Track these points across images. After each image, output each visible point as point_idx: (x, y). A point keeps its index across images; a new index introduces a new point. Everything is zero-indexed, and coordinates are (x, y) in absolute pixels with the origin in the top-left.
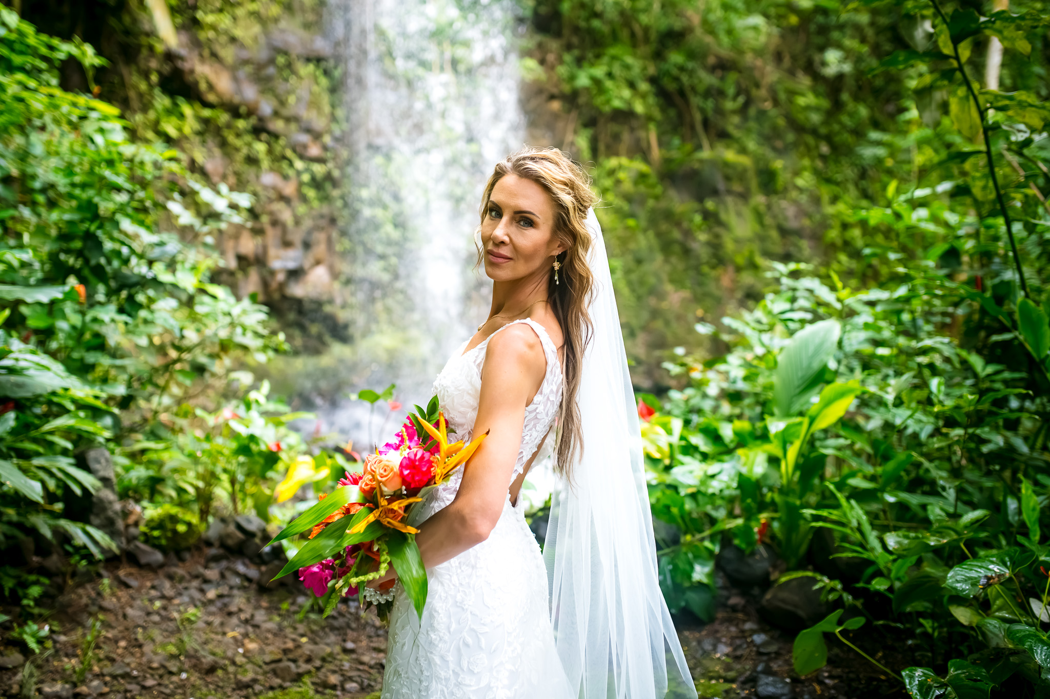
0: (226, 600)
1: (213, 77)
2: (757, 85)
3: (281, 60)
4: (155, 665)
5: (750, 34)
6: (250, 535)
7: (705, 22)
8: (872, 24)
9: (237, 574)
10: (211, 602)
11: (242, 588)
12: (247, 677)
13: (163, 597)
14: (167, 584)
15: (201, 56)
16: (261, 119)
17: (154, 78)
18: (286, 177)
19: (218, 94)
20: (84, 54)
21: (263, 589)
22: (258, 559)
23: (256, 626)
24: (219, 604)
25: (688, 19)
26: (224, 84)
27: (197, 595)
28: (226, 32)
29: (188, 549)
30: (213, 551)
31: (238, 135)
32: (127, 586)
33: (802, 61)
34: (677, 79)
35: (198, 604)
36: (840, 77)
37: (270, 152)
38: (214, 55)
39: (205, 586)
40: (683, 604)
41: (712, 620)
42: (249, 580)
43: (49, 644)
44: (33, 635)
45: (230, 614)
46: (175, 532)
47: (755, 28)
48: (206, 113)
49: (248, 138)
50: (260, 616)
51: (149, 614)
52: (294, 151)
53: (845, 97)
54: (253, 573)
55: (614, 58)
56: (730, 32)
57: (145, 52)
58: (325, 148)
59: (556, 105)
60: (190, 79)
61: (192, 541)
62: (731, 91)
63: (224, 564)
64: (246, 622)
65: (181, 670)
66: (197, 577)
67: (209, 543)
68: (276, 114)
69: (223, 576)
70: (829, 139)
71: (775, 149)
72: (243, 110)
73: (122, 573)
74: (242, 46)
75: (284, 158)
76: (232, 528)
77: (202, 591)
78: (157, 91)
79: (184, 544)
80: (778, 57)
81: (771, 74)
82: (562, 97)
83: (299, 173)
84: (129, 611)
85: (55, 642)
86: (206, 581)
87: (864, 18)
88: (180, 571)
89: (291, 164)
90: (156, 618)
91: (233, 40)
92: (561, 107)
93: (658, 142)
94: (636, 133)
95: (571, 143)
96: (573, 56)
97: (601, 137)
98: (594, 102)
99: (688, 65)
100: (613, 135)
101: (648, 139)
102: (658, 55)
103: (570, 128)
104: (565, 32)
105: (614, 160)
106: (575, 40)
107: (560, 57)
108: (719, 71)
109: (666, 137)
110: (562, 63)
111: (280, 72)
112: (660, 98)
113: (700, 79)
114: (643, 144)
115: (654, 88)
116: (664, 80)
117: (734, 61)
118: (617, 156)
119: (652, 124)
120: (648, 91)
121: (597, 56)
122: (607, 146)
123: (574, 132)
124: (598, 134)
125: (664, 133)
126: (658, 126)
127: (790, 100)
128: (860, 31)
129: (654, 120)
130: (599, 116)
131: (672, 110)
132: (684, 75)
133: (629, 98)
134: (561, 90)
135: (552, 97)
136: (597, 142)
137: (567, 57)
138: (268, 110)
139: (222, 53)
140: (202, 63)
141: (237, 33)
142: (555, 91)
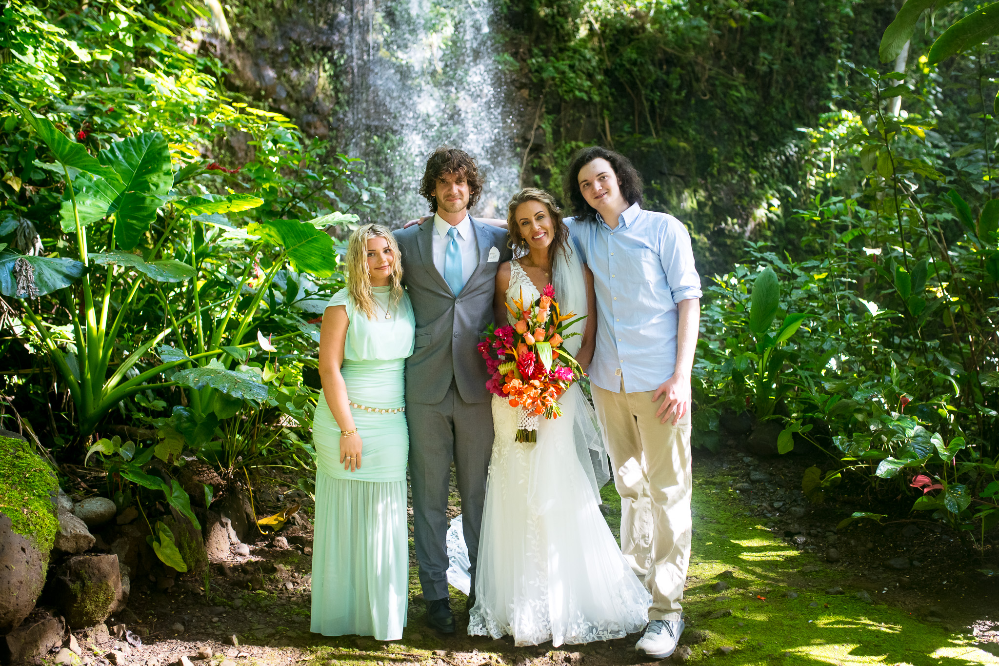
5: (694, 34)
7: (655, 21)
16: (275, 101)
19: (241, 79)
25: (640, 18)
26: (247, 69)
28: (249, 23)
33: (737, 59)
36: (770, 73)
41: (718, 453)
47: (698, 28)
53: (774, 91)
55: (575, 51)
56: (675, 31)
58: (330, 127)
59: (525, 93)
62: (676, 84)
68: (290, 97)
70: (758, 128)
71: (712, 137)
72: (263, 93)
74: (261, 36)
82: (530, 86)
87: (791, 23)
91: (255, 29)
92: (530, 95)
93: (611, 127)
94: (593, 120)
95: (539, 127)
96: (541, 50)
97: (563, 123)
98: (560, 91)
99: (639, 60)
100: (573, 121)
101: (603, 125)
102: (613, 50)
103: (538, 114)
104: (535, 28)
105: (574, 143)
106: (542, 35)
107: (530, 51)
108: (665, 67)
109: (619, 124)
110: (532, 57)
111: (294, 59)
112: (613, 90)
113: (649, 72)
114: (599, 129)
115: (608, 80)
116: (617, 73)
117: (679, 58)
118: (576, 140)
119: (606, 112)
120: (603, 82)
121: (561, 50)
122: (567, 130)
123: (541, 117)
124: (560, 120)
125: (616, 120)
126: (611, 115)
127: (725, 94)
128: (788, 34)
129: (608, 109)
130: (563, 104)
131: (625, 100)
132: (635, 69)
133: (586, 89)
134: (531, 80)
135: (522, 86)
136: (559, 126)
137: (536, 51)
138: (283, 94)
139: (246, 42)
140: (230, 51)
141: (258, 24)
142: (524, 81)
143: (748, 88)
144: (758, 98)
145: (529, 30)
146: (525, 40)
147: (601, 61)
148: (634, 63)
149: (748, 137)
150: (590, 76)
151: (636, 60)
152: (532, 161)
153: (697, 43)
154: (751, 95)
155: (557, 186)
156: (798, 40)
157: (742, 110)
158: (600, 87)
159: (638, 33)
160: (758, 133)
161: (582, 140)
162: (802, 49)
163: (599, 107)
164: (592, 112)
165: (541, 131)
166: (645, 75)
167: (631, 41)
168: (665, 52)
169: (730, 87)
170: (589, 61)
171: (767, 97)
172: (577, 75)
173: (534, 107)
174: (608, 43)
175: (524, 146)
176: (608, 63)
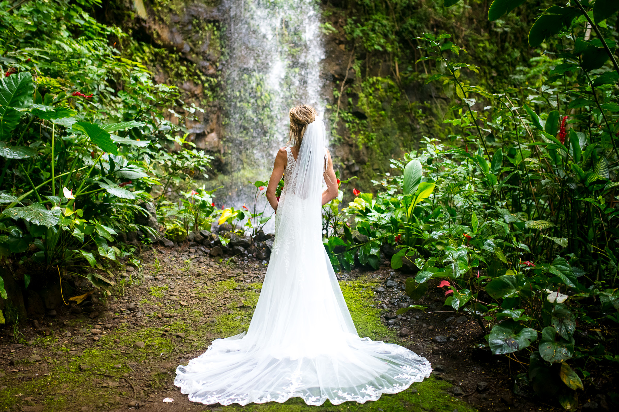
0: (199, 258)
1: (160, 32)
2: (457, 37)
3: (195, 22)
4: (179, 273)
6: (206, 237)
9: (202, 251)
10: (193, 259)
11: (204, 256)
12: (212, 277)
13: (175, 256)
14: (176, 253)
15: (154, 20)
16: (183, 53)
17: (131, 32)
18: (196, 85)
19: (162, 40)
20: (117, 32)
21: (211, 256)
22: (210, 246)
23: (211, 266)
26: (165, 35)
28: (167, 7)
29: (182, 242)
30: (191, 243)
31: (172, 62)
32: (162, 253)
35: (189, 259)
36: (504, 33)
37: (188, 70)
38: (161, 19)
40: (367, 262)
41: (378, 269)
42: (206, 253)
44: (136, 263)
45: (201, 262)
46: (178, 235)
48: (157, 50)
49: (177, 63)
50: (212, 263)
51: (172, 261)
52: (201, 71)
53: (507, 45)
54: (207, 251)
57: (126, 18)
58: (217, 69)
59: (342, 47)
60: (148, 32)
61: (184, 239)
63: (196, 247)
64: (207, 265)
65: (188, 275)
66: (186, 251)
67: (190, 241)
68: (192, 50)
69: (196, 251)
70: (496, 68)
72: (175, 48)
73: (159, 248)
74: (175, 14)
75: (196, 74)
76: (199, 235)
77: (189, 255)
78: (132, 39)
79: (180, 240)
80: (470, 21)
81: (465, 30)
82: (346, 43)
83: (203, 82)
84: (165, 260)
85: (142, 266)
86: (190, 253)
88: (180, 249)
89: (199, 78)
90: (175, 262)
91: (171, 10)
92: (345, 48)
93: (399, 68)
94: (388, 63)
95: (351, 68)
96: (353, 20)
97: (367, 65)
98: (365, 45)
99: (418, 25)
100: (375, 64)
101: (395, 67)
102: (401, 19)
103: (350, 60)
104: (349, 7)
105: (375, 78)
106: (354, 11)
107: (346, 21)
108: (435, 29)
109: (404, 66)
110: (347, 24)
111: (195, 28)
112: (401, 44)
114: (391, 69)
115: (398, 38)
116: (403, 34)
117: (445, 24)
118: (377, 76)
119: (396, 59)
120: (394, 40)
121: (367, 20)
122: (371, 70)
123: (353, 62)
124: (365, 63)
125: (403, 63)
126: (399, 60)
127: (476, 46)
129: (398, 56)
130: (368, 53)
131: (408, 51)
132: (415, 31)
133: (384, 44)
134: (346, 39)
135: (340, 43)
136: (365, 68)
137: (349, 20)
138: (188, 49)
139: (165, 18)
140: (155, 24)
141: (173, 7)
142: (342, 39)
143: (491, 43)
144: (497, 48)
145: (345, 8)
146: (343, 13)
147: (393, 26)
148: (415, 27)
149: (490, 73)
150: (386, 36)
151: (416, 25)
152: (347, 89)
153: (456, 14)
154: (493, 47)
155: (363, 105)
156: (524, 11)
157: (486, 56)
158: (392, 43)
159: (418, 8)
160: (497, 71)
161: (381, 76)
162: (528, 16)
163: (391, 55)
164: (387, 58)
165: (352, 70)
167: (413, 13)
168: (435, 20)
169: (479, 42)
170: (385, 26)
171: (503, 49)
172: (377, 35)
173: (348, 56)
174: (397, 15)
175: (341, 80)
176: (397, 28)
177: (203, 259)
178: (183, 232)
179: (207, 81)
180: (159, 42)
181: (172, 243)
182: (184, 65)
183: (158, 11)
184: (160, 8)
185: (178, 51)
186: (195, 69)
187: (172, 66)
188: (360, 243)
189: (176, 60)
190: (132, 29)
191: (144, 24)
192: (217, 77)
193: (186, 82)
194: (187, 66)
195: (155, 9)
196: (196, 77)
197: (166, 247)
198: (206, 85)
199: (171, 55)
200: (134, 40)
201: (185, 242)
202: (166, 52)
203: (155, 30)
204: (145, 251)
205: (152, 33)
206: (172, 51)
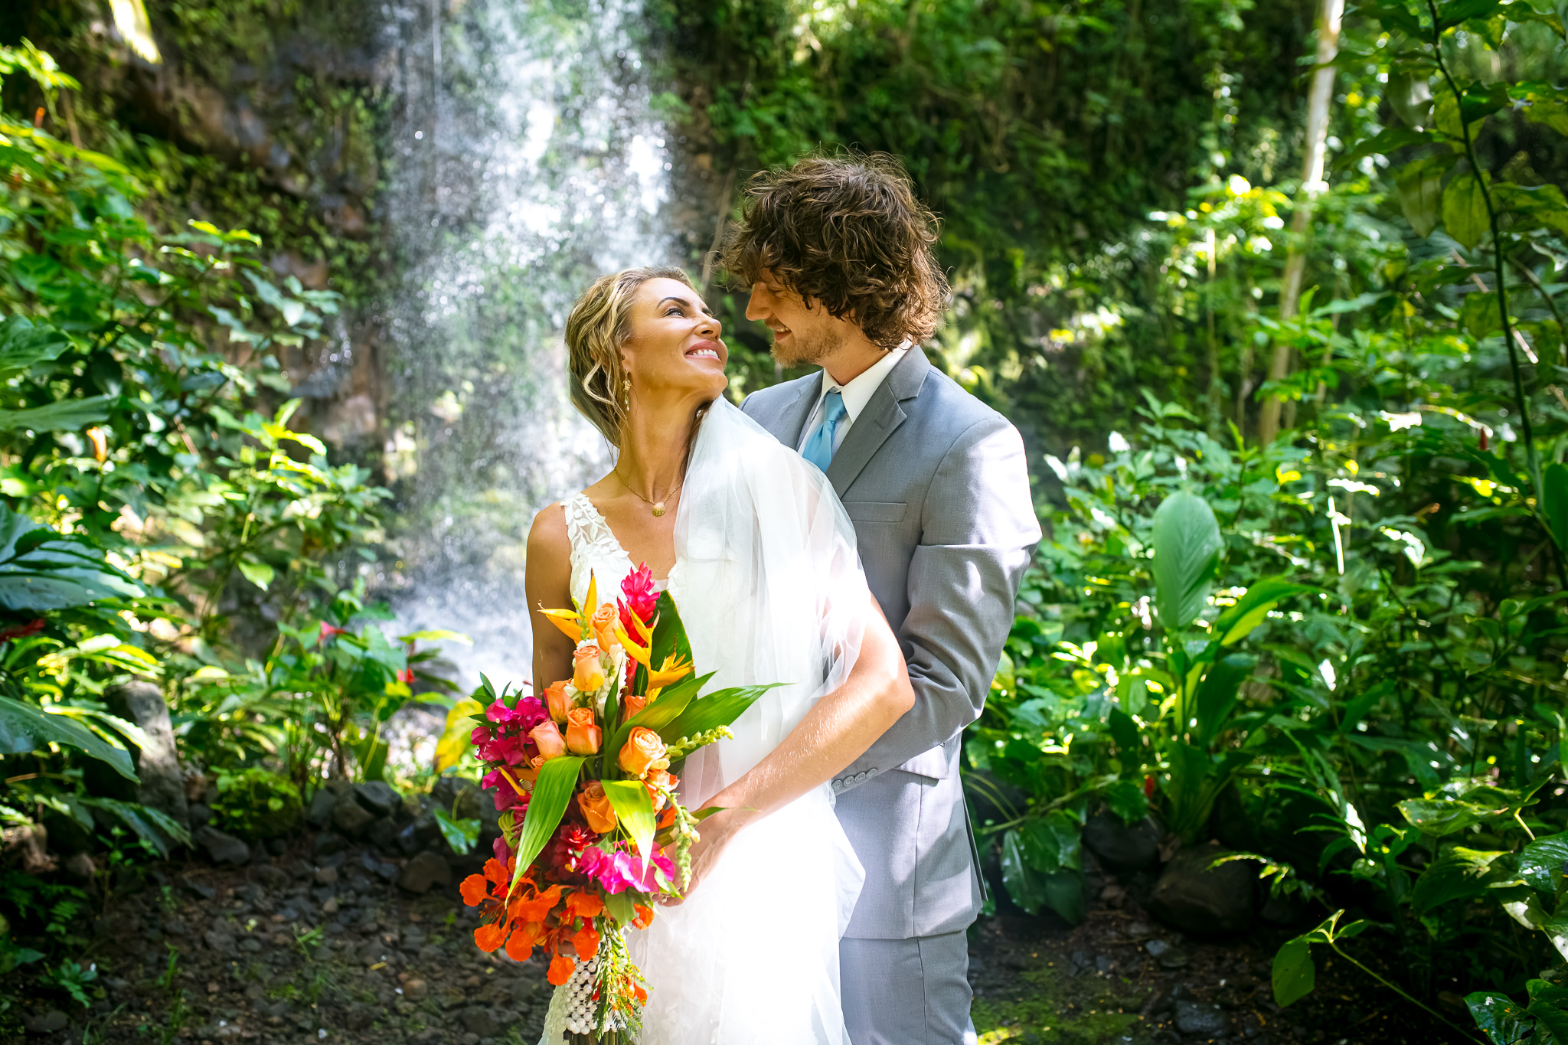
0: (353, 912)
1: (198, 106)
2: (988, 140)
3: (301, 83)
4: (276, 1019)
5: (978, 65)
6: (379, 812)
7: (917, 46)
8: (1148, 56)
9: (365, 872)
10: (331, 916)
11: (375, 894)
13: (255, 912)
14: (260, 892)
15: (181, 72)
16: (269, 172)
17: (109, 105)
18: (310, 260)
19: (206, 131)
20: (39, 66)
21: (407, 895)
22: (395, 848)
23: (412, 953)
24: (344, 919)
25: (894, 41)
26: (216, 117)
27: (308, 907)
28: (218, 37)
29: (283, 836)
30: (323, 839)
31: (238, 195)
32: (199, 897)
33: (1050, 108)
34: (876, 127)
35: (313, 920)
36: (1104, 129)
37: (286, 220)
38: (201, 71)
39: (316, 892)
40: (1041, 899)
41: (1081, 921)
42: (384, 881)
43: (101, 993)
44: (75, 980)
45: (366, 934)
46: (264, 809)
47: (987, 55)
48: (190, 161)
49: (253, 200)
51: (240, 939)
52: (321, 222)
53: (1110, 158)
54: (388, 869)
55: (788, 94)
56: (951, 61)
58: (368, 217)
59: (705, 160)
60: (163, 107)
61: (289, 823)
62: (953, 147)
63: (341, 856)
64: (394, 945)
65: (317, 1026)
66: (303, 878)
67: (314, 827)
68: (296, 165)
69: (343, 876)
70: (1086, 218)
71: (1011, 231)
72: (245, 158)
73: (186, 876)
74: (242, 60)
75: (307, 231)
76: (351, 803)
77: (313, 899)
78: (113, 125)
79: (277, 829)
80: (1018, 101)
81: (1006, 123)
82: (714, 149)
83: (328, 254)
84: (211, 936)
85: (109, 989)
86: (318, 884)
87: (1136, 47)
88: (275, 871)
89: (317, 239)
90: (255, 945)
91: (229, 49)
92: (713, 164)
95: (730, 217)
96: (732, 91)
98: (763, 157)
99: (892, 109)
102: (850, 92)
103: (726, 195)
104: (720, 55)
106: (733, 67)
107: (712, 91)
108: (935, 119)
110: (715, 101)
111: (302, 100)
113: (909, 129)
117: (957, 106)
123: (733, 202)
127: (1033, 164)
128: (1132, 66)
132: (887, 122)
134: (713, 139)
135: (701, 149)
137: (722, 92)
138: (284, 160)
139: (212, 69)
140: (183, 84)
141: (237, 39)
142: (704, 140)
143: (1070, 155)
144: (1085, 167)
145: (709, 58)
146: (704, 73)
147: (831, 110)
148: (885, 113)
149: (1071, 232)
151: (888, 108)
152: (718, 274)
153: (986, 81)
154: (1075, 165)
156: (1147, 76)
157: (1058, 189)
159: (891, 65)
160: (1087, 225)
162: (1154, 90)
166: (902, 131)
167: (878, 77)
168: (934, 96)
169: (1041, 152)
170: (811, 109)
171: (1100, 169)
172: (792, 133)
173: (723, 184)
174: (842, 80)
175: (704, 247)
176: (841, 113)
177: (373, 914)
178: (284, 797)
179: (341, 249)
180: (198, 138)
181: (243, 849)
182: (273, 206)
183: (192, 47)
184: (197, 40)
185: (251, 167)
186: (306, 217)
187: (238, 207)
188: (999, 819)
189: (249, 190)
190: (115, 96)
191: (147, 82)
192: (366, 237)
193: (279, 254)
194: (282, 209)
195: (181, 42)
196: (308, 240)
197: (214, 865)
198: (339, 261)
199: (233, 175)
200: (121, 128)
201: (297, 834)
202: (220, 167)
203: (183, 101)
204: (125, 897)
205: (175, 112)
206: (236, 166)
